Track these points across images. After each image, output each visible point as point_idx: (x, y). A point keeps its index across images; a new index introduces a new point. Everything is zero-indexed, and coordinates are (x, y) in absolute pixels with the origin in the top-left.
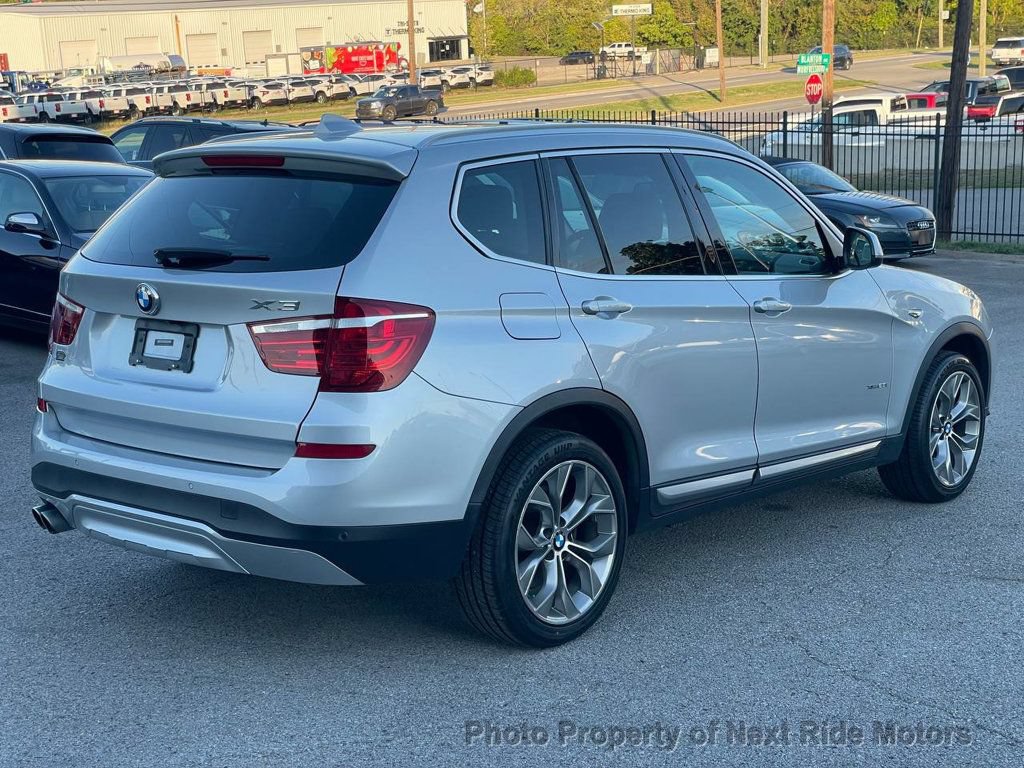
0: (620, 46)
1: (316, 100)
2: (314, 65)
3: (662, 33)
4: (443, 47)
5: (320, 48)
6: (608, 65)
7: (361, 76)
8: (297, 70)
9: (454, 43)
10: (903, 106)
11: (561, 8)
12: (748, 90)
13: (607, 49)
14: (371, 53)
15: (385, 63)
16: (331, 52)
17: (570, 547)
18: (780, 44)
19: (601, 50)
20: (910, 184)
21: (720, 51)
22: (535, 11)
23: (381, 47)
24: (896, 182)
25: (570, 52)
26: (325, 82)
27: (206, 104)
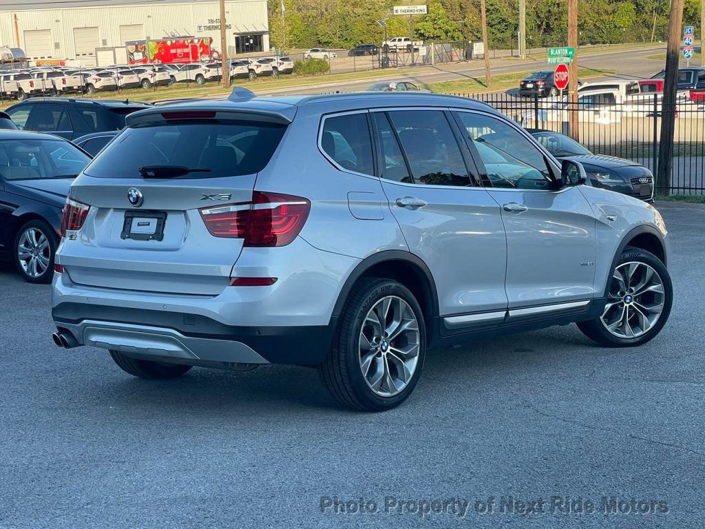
0: (400, 40)
1: (141, 86)
2: (138, 56)
3: (435, 29)
4: (248, 41)
5: (143, 42)
6: (391, 56)
7: (180, 66)
8: (122, 60)
9: (257, 37)
10: (637, 91)
11: (349, 8)
12: (509, 77)
13: (390, 43)
14: (187, 47)
15: (199, 55)
16: (152, 45)
17: (391, 350)
18: (536, 39)
19: (384, 43)
20: (640, 152)
21: (485, 46)
22: (327, 10)
23: (196, 41)
24: (630, 152)
25: (357, 45)
26: (149, 70)
27: (46, 89)
